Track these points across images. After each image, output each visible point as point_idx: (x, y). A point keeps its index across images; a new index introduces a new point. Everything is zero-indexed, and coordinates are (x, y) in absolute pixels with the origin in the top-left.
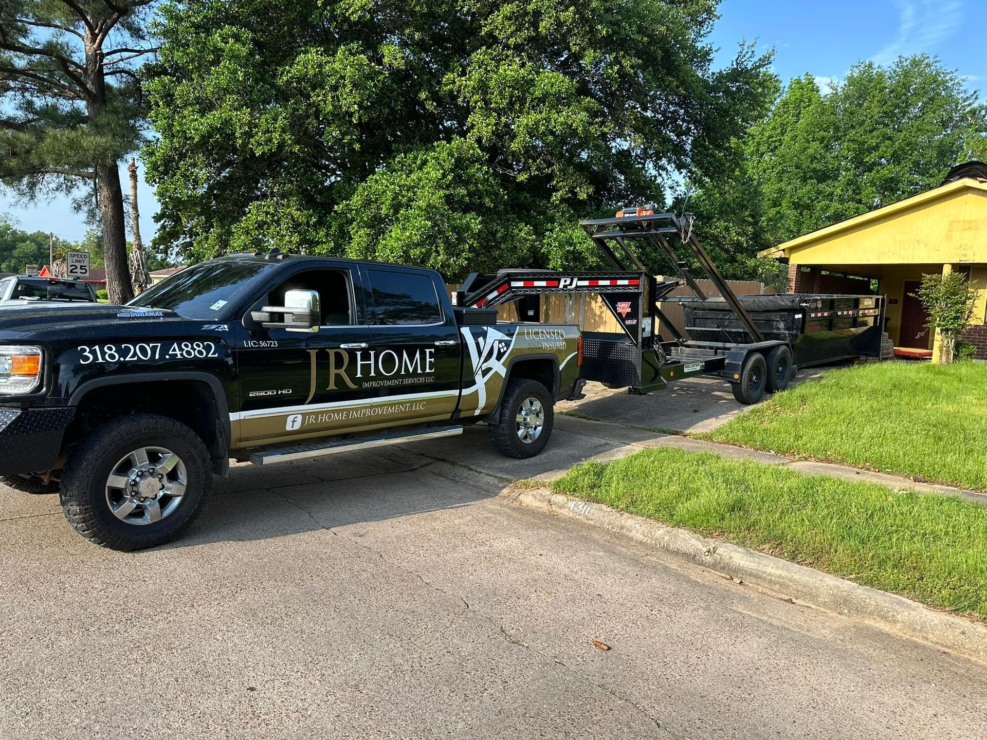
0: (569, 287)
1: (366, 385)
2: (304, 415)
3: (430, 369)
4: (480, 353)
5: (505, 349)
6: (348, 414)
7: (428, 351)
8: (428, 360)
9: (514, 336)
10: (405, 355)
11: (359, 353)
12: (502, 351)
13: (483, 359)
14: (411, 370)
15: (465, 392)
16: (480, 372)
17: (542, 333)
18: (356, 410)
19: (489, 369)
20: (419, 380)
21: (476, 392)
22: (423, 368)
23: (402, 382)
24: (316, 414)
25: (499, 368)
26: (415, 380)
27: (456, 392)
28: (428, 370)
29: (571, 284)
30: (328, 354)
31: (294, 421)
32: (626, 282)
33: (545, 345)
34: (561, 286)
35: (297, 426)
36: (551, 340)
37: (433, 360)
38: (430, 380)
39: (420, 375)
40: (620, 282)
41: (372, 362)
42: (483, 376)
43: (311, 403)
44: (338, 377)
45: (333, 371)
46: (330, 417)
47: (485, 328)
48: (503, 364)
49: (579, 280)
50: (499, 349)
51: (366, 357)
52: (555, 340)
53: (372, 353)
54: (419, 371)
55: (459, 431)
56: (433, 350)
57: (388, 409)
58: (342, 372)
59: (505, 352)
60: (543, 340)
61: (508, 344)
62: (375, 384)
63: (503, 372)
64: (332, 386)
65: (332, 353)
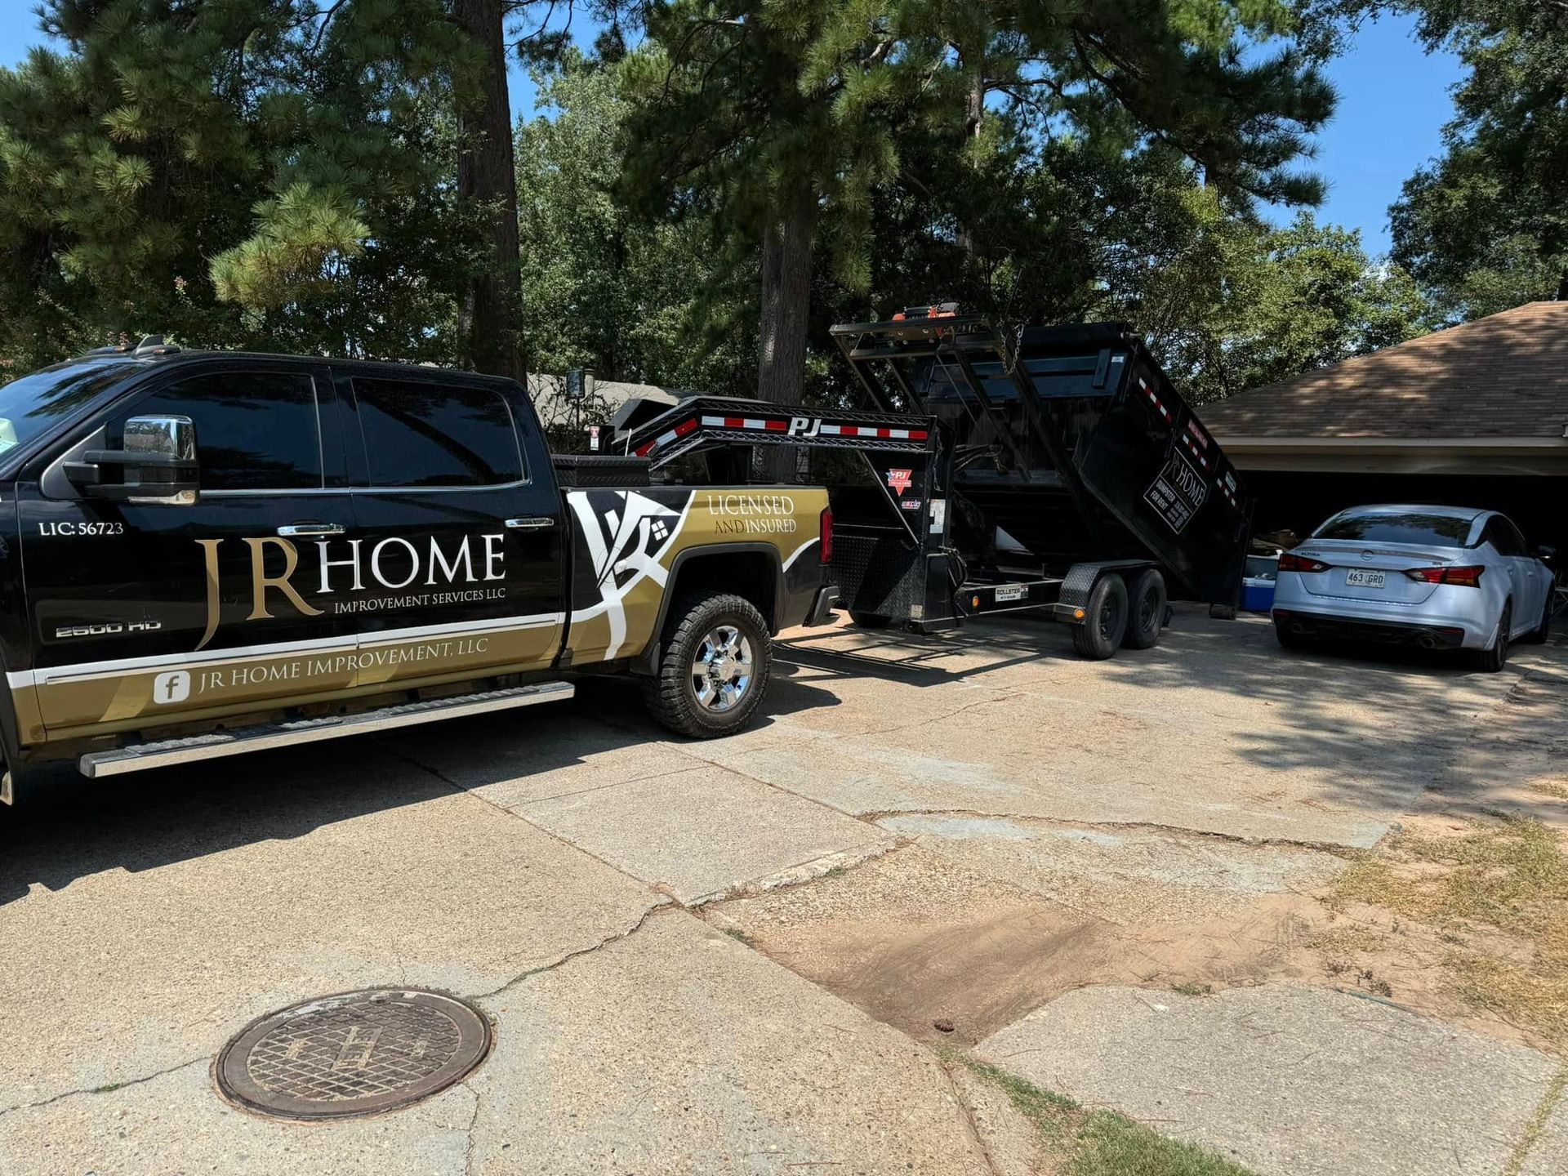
0: (805, 434)
1: (342, 608)
2: (195, 674)
3: (495, 572)
4: (610, 542)
5: (665, 533)
6: (303, 669)
7: (488, 538)
8: (490, 556)
9: (686, 510)
10: (435, 548)
11: (323, 546)
12: (658, 537)
13: (616, 553)
14: (450, 576)
15: (578, 616)
16: (611, 578)
17: (746, 502)
18: (324, 658)
19: (629, 574)
20: (470, 596)
21: (604, 616)
22: (479, 571)
23: (430, 600)
24: (226, 670)
25: (654, 570)
26: (463, 596)
27: (559, 618)
28: (490, 576)
29: (809, 429)
30: (247, 549)
31: (171, 685)
32: (904, 434)
33: (750, 525)
34: (792, 432)
35: (181, 694)
36: (763, 516)
37: (501, 556)
38: (497, 595)
39: (471, 585)
40: (894, 433)
41: (356, 562)
42: (619, 586)
43: (211, 646)
44: (273, 594)
45: (260, 581)
46: (259, 674)
47: (622, 494)
48: (660, 562)
49: (824, 422)
50: (652, 534)
51: (339, 549)
52: (773, 516)
53: (355, 544)
54: (470, 578)
55: (566, 692)
56: (501, 537)
57: (398, 654)
58: (282, 583)
59: (664, 540)
60: (749, 517)
61: (671, 524)
62: (364, 606)
63: (661, 576)
64: (260, 611)
65: (256, 545)
